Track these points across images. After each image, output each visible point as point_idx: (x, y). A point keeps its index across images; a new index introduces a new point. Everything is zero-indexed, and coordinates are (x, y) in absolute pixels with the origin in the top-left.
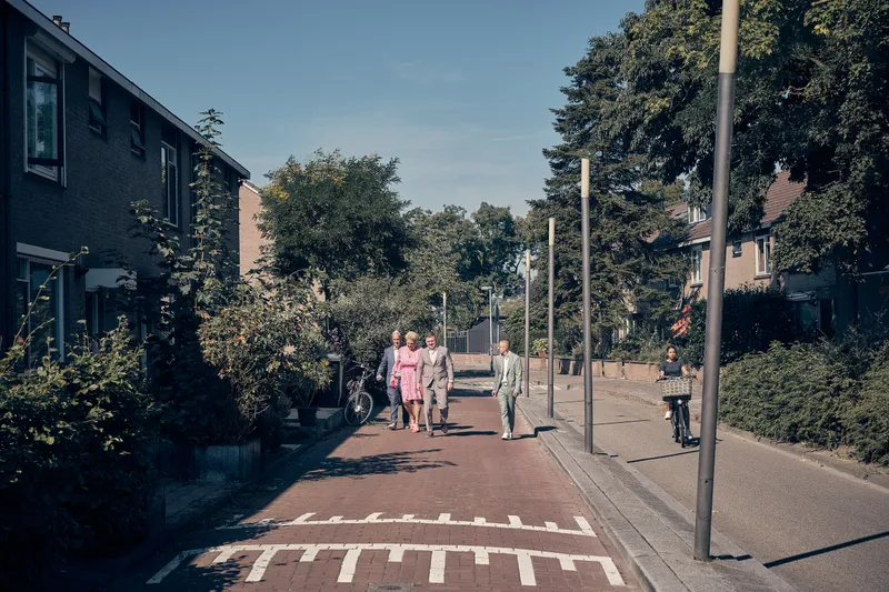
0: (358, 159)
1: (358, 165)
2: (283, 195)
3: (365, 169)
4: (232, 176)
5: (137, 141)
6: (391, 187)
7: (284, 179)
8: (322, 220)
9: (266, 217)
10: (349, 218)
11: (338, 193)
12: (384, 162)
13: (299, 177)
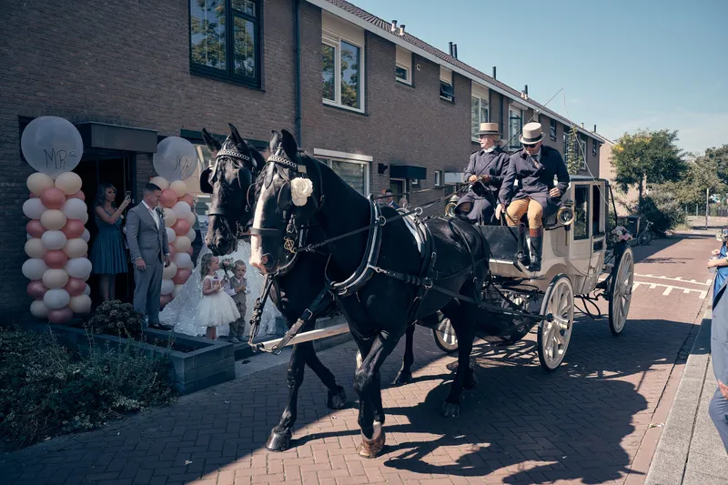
0: (658, 131)
1: (658, 134)
2: (622, 149)
3: (662, 136)
4: (597, 143)
5: (553, 134)
6: (674, 143)
7: (622, 142)
8: (638, 159)
9: (614, 158)
10: (652, 158)
11: (647, 147)
12: (671, 132)
13: (629, 141)
